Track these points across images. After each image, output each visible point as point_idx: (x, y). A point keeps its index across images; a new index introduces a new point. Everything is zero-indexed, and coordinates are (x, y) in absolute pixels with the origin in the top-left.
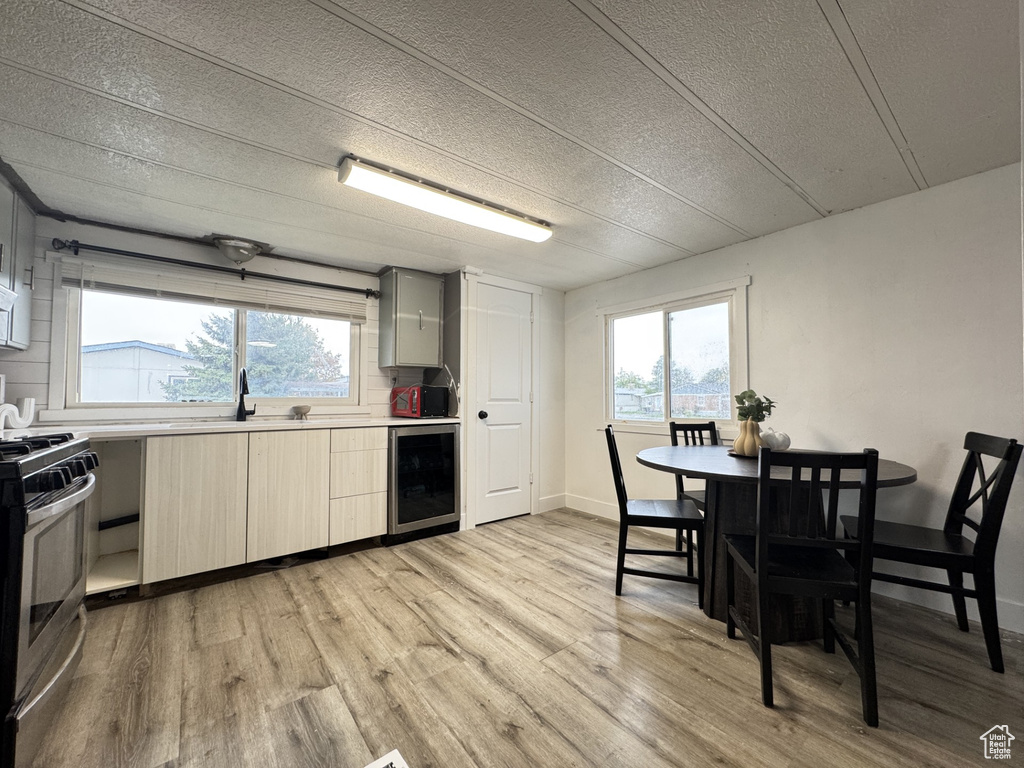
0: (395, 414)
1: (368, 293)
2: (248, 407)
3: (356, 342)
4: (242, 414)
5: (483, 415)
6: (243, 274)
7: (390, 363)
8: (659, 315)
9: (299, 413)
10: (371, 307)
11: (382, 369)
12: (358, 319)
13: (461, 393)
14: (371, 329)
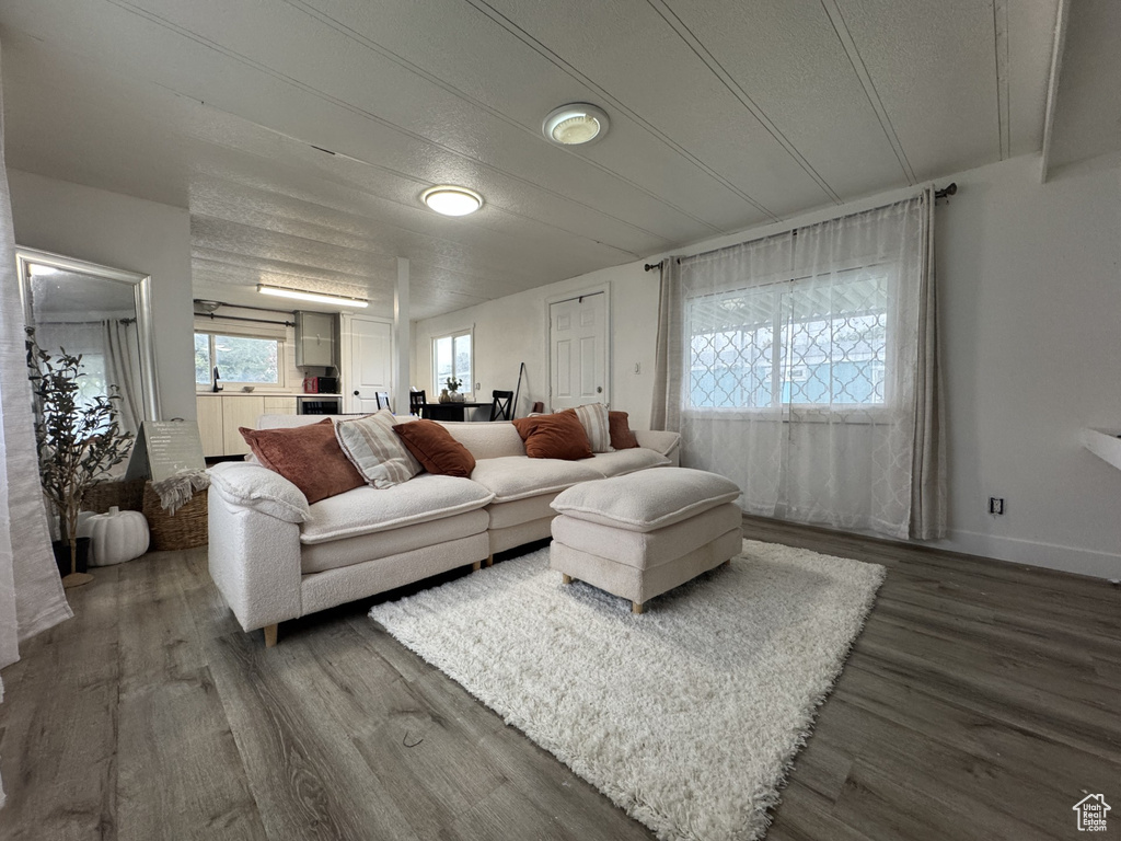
0: (306, 391)
1: (287, 324)
2: (219, 387)
3: (281, 352)
4: (216, 389)
5: (356, 393)
6: (212, 316)
7: (301, 364)
8: (450, 339)
9: (248, 390)
10: (290, 332)
11: (298, 367)
12: (282, 339)
13: (342, 381)
14: (290, 344)
